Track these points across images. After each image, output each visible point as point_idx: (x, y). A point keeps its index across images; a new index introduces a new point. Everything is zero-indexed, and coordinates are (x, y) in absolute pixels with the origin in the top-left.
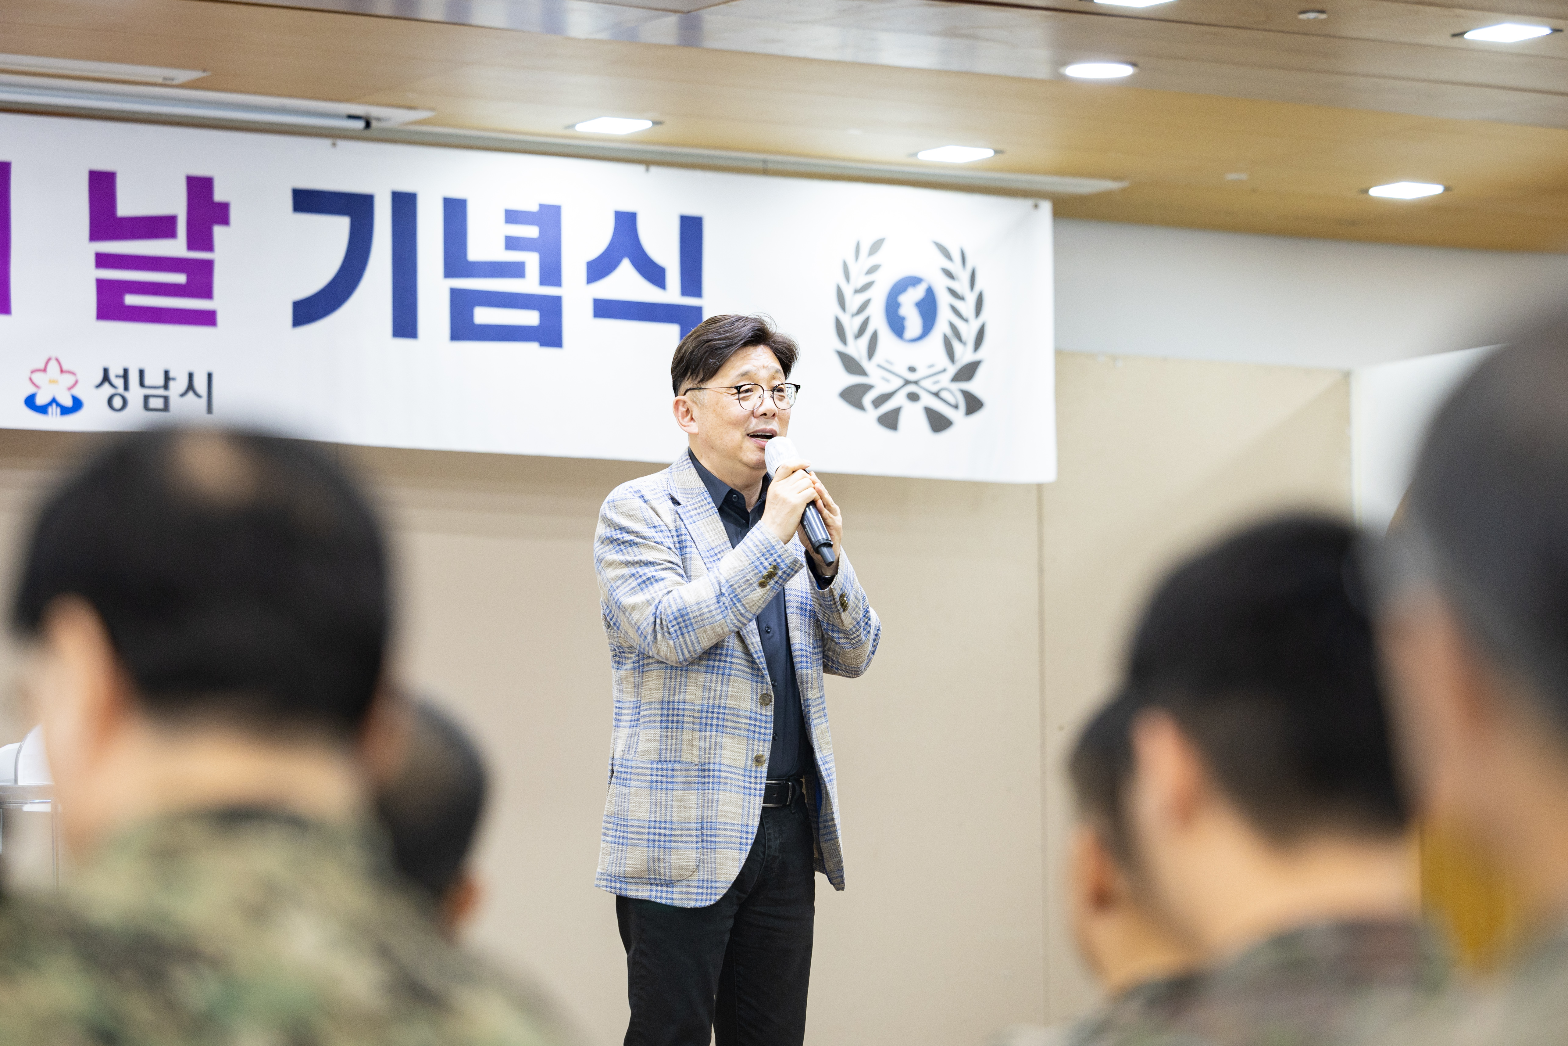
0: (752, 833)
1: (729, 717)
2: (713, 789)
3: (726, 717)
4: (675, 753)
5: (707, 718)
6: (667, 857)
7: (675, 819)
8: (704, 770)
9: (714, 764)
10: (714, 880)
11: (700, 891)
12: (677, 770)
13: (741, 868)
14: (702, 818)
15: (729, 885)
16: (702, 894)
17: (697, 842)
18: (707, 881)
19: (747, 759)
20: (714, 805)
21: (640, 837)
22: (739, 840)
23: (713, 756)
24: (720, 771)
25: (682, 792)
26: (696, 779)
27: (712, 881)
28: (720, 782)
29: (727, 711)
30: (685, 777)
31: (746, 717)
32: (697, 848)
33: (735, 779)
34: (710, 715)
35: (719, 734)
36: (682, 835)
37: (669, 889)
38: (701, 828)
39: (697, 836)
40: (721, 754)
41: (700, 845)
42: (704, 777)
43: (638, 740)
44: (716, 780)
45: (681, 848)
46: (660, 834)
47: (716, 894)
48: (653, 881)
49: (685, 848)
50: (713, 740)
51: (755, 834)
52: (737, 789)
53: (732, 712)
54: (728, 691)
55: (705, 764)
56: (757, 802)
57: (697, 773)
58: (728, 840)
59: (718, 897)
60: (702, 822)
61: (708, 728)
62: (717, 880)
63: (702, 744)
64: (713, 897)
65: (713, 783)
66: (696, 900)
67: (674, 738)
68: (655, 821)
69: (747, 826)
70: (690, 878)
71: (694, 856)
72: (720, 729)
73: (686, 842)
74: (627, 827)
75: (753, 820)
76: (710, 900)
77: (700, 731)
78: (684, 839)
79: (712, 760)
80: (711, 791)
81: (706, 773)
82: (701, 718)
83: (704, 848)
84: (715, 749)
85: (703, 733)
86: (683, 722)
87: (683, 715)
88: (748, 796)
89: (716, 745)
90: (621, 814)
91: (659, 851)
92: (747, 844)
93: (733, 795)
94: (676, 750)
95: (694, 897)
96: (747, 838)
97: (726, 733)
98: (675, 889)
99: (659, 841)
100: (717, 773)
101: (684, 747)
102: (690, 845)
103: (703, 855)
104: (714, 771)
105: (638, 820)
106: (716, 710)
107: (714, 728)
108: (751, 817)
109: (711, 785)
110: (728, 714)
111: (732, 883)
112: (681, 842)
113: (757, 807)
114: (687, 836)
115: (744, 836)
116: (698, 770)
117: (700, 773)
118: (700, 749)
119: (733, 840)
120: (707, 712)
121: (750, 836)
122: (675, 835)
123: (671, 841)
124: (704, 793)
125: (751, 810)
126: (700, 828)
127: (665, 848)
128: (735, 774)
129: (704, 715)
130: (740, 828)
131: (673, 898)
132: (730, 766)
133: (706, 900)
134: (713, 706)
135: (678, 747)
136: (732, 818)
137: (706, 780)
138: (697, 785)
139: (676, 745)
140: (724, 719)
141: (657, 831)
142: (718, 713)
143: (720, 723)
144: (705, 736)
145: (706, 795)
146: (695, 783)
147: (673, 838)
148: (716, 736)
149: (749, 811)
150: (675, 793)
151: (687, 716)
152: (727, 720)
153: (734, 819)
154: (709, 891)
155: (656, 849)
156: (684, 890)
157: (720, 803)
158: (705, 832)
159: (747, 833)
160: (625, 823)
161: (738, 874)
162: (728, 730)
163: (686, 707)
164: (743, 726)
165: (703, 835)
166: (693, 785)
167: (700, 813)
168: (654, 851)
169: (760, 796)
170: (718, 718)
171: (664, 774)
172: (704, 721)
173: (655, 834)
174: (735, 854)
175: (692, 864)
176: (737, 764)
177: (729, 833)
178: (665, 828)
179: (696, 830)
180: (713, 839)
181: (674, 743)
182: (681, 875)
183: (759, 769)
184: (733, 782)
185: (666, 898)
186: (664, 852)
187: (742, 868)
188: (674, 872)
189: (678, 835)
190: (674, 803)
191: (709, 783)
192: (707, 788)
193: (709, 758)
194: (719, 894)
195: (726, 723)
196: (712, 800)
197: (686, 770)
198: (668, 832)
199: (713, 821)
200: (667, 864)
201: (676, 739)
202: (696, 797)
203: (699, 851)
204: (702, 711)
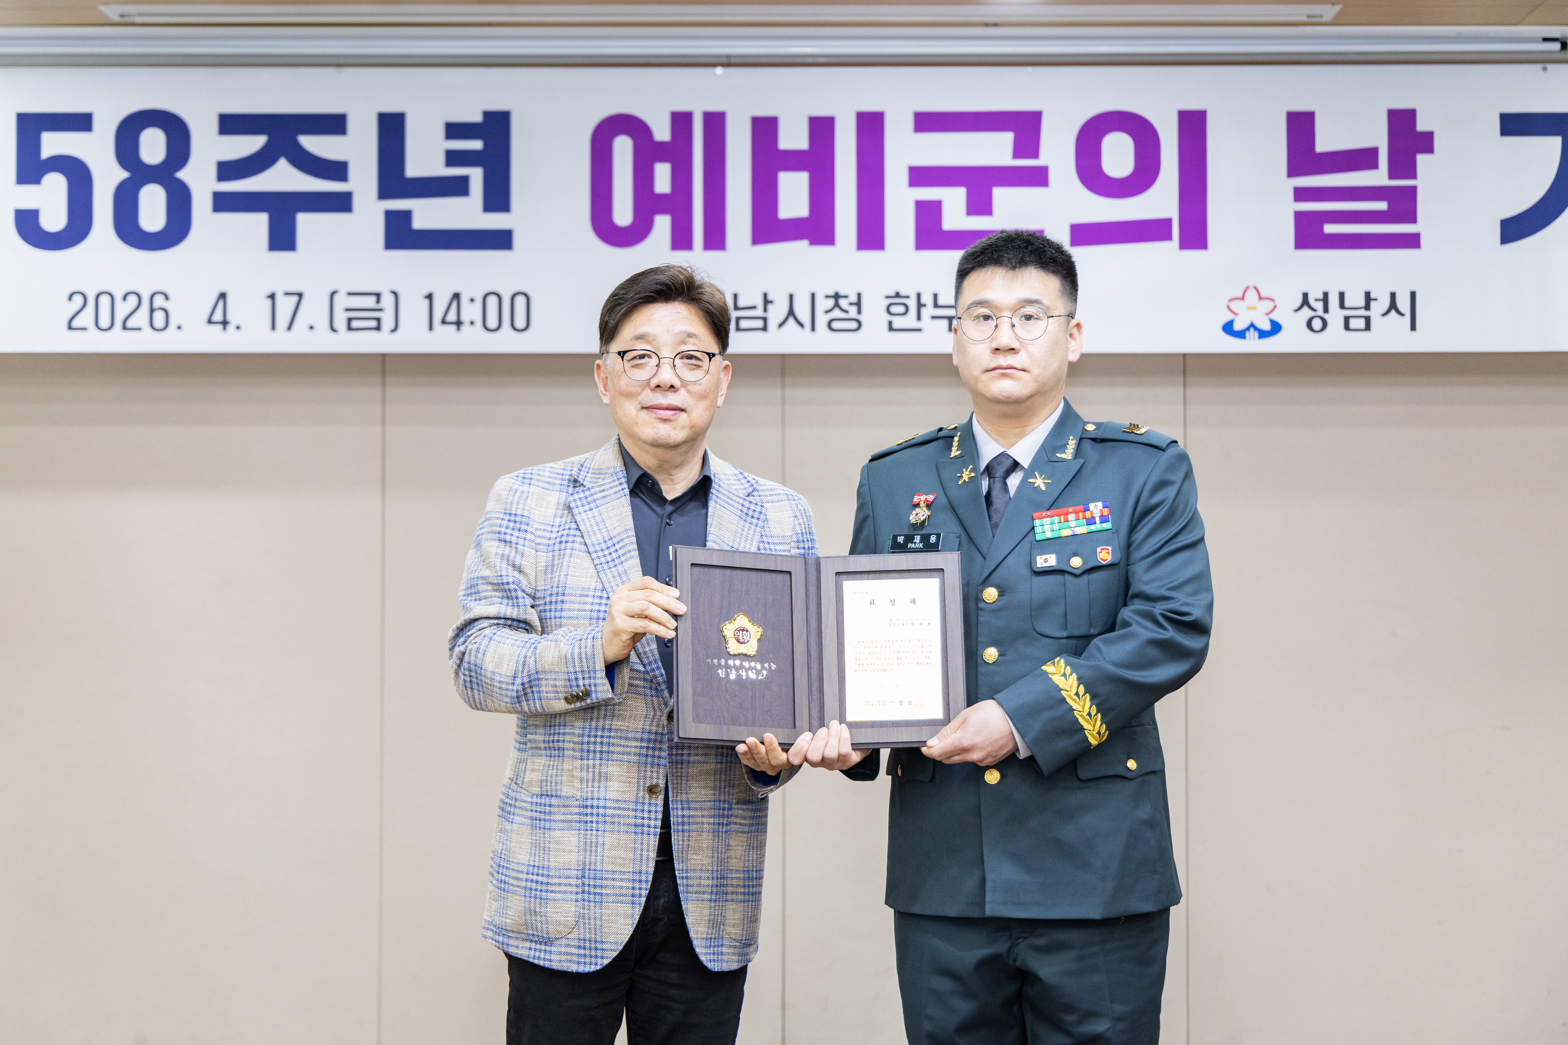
0: (647, 881)
1: (615, 741)
2: (597, 830)
3: (611, 741)
4: (556, 786)
5: (588, 743)
6: (543, 910)
7: (552, 865)
8: (587, 807)
9: (598, 799)
10: (599, 939)
11: (582, 952)
12: (554, 806)
13: (634, 926)
14: (584, 863)
15: (621, 948)
16: (585, 956)
17: (577, 893)
18: (590, 941)
19: (638, 790)
20: (599, 849)
21: (518, 883)
22: (630, 892)
23: (597, 789)
24: (605, 807)
25: (559, 832)
26: (577, 818)
27: (596, 942)
28: (605, 822)
29: (612, 734)
30: (564, 814)
31: (636, 740)
32: (577, 901)
33: (624, 816)
34: (592, 739)
35: (603, 762)
36: (560, 884)
37: (548, 948)
38: (582, 876)
39: (577, 886)
40: (606, 787)
41: (580, 896)
42: (586, 814)
43: (525, 767)
44: (601, 819)
45: (558, 900)
46: (537, 882)
47: (602, 958)
48: (531, 937)
49: (563, 900)
50: (597, 770)
51: (650, 884)
52: (626, 828)
53: (619, 734)
54: (614, 710)
55: (587, 799)
56: (652, 843)
57: (577, 810)
58: (617, 891)
59: (606, 962)
60: (583, 870)
61: (591, 755)
62: (604, 940)
63: (584, 774)
64: (599, 961)
65: (597, 822)
66: (579, 963)
67: (555, 767)
68: (534, 866)
69: (640, 873)
70: (569, 936)
71: (573, 909)
72: (604, 756)
73: (565, 892)
74: (509, 870)
75: (647, 865)
76: (596, 964)
77: (581, 759)
78: (563, 888)
79: (596, 795)
80: (594, 832)
81: (589, 811)
82: (582, 743)
83: (584, 900)
84: (599, 781)
85: (585, 762)
86: (564, 749)
87: (564, 741)
88: (640, 836)
89: (600, 777)
90: (505, 854)
91: (535, 902)
92: (640, 896)
93: (623, 836)
94: (556, 783)
95: (575, 958)
96: (640, 889)
97: (613, 760)
98: (553, 949)
99: (536, 890)
100: (601, 811)
101: (564, 778)
102: (569, 896)
103: (584, 909)
104: (598, 807)
105: (518, 863)
106: (599, 733)
107: (598, 755)
108: (644, 862)
109: (594, 825)
110: (614, 737)
111: (624, 944)
112: (559, 892)
113: (651, 848)
114: (566, 885)
115: (637, 885)
116: (580, 806)
117: (582, 810)
118: (582, 781)
119: (624, 891)
120: (589, 736)
121: (644, 886)
122: (552, 884)
123: (547, 891)
124: (586, 835)
125: (645, 853)
126: (580, 876)
127: (541, 899)
128: (624, 809)
129: (586, 739)
130: (631, 877)
131: (551, 960)
132: (618, 801)
133: (591, 964)
134: (596, 729)
135: (559, 779)
136: (620, 865)
137: (589, 818)
138: (578, 824)
139: (556, 776)
140: (609, 744)
141: (535, 878)
142: (602, 737)
143: (605, 748)
144: (588, 765)
145: (589, 837)
146: (576, 822)
147: (550, 888)
148: (601, 765)
149: (641, 855)
150: (552, 833)
151: (568, 742)
152: (613, 745)
153: (624, 866)
154: (593, 953)
155: (533, 900)
156: (563, 950)
157: (606, 847)
158: (586, 881)
159: (640, 881)
160: (508, 865)
161: (631, 933)
162: (615, 756)
163: (567, 731)
164: (633, 750)
165: (584, 884)
166: (574, 824)
167: (581, 858)
168: (530, 902)
169: (654, 835)
170: (602, 743)
171: (543, 810)
172: (585, 747)
173: (532, 881)
174: (627, 909)
175: (571, 920)
176: (627, 797)
177: (618, 884)
178: (542, 875)
179: (577, 879)
180: (598, 891)
181: (554, 774)
182: (559, 932)
183: (653, 801)
184: (622, 820)
185: (544, 959)
186: (540, 903)
187: (636, 926)
188: (551, 928)
189: (555, 884)
190: (552, 846)
191: (592, 822)
192: (589, 828)
193: (592, 792)
194: (607, 958)
195: (611, 749)
196: (597, 843)
197: (564, 806)
198: (545, 880)
199: (598, 868)
200: (544, 919)
201: (557, 769)
202: (577, 839)
203: (578, 904)
204: (583, 735)
